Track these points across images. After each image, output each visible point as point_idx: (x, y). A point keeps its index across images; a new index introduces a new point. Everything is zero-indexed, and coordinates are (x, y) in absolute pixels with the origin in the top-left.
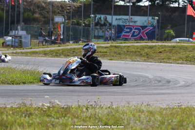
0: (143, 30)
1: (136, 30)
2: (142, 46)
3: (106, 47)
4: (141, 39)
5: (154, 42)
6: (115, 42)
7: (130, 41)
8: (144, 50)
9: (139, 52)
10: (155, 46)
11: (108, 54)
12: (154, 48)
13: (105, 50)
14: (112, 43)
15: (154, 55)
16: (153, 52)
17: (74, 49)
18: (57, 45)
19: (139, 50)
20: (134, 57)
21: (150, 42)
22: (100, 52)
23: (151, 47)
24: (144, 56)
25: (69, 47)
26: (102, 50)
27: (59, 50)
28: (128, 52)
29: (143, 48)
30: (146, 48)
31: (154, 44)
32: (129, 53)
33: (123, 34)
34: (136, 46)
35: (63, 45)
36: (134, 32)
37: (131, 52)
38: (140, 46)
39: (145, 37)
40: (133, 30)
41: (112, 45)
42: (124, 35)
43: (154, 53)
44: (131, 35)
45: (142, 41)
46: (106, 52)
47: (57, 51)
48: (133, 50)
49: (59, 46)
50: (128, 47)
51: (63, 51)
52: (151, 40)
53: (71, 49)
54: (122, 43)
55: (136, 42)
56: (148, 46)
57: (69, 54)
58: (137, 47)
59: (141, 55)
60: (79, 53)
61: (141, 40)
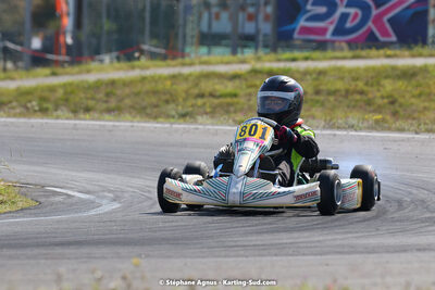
0: (378, 6)
1: (352, 11)
2: (373, 69)
3: (235, 77)
4: (371, 42)
5: (420, 55)
6: (273, 56)
7: (330, 53)
8: (378, 84)
9: (362, 93)
10: (425, 70)
11: (242, 100)
12: (419, 78)
13: (230, 87)
14: (259, 59)
15: (419, 103)
16: (416, 92)
17: (113, 83)
18: (47, 71)
19: (361, 85)
20: (339, 113)
21: (407, 53)
22: (212, 95)
23: (408, 75)
24: (379, 110)
25: (91, 78)
26: (220, 88)
27: (52, 89)
28: (318, 92)
29: (377, 76)
30: (386, 77)
31: (419, 62)
32: (321, 98)
33: (302, 23)
34: (350, 71)
35: (68, 69)
36: (344, 17)
37: (330, 93)
38: (367, 69)
39: (385, 34)
40: (341, 10)
41: (258, 66)
42: (305, 30)
43: (420, 95)
44: (331, 28)
45: (374, 52)
46: (235, 95)
47: (46, 94)
48: (340, 85)
49: (54, 74)
50: (321, 73)
51: (70, 90)
52: (410, 48)
53: (97, 86)
54: (294, 60)
55: (350, 54)
56: (394, 68)
57: (91, 103)
58: (355, 75)
59: (369, 103)
60: (128, 102)
61: (370, 48)
